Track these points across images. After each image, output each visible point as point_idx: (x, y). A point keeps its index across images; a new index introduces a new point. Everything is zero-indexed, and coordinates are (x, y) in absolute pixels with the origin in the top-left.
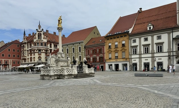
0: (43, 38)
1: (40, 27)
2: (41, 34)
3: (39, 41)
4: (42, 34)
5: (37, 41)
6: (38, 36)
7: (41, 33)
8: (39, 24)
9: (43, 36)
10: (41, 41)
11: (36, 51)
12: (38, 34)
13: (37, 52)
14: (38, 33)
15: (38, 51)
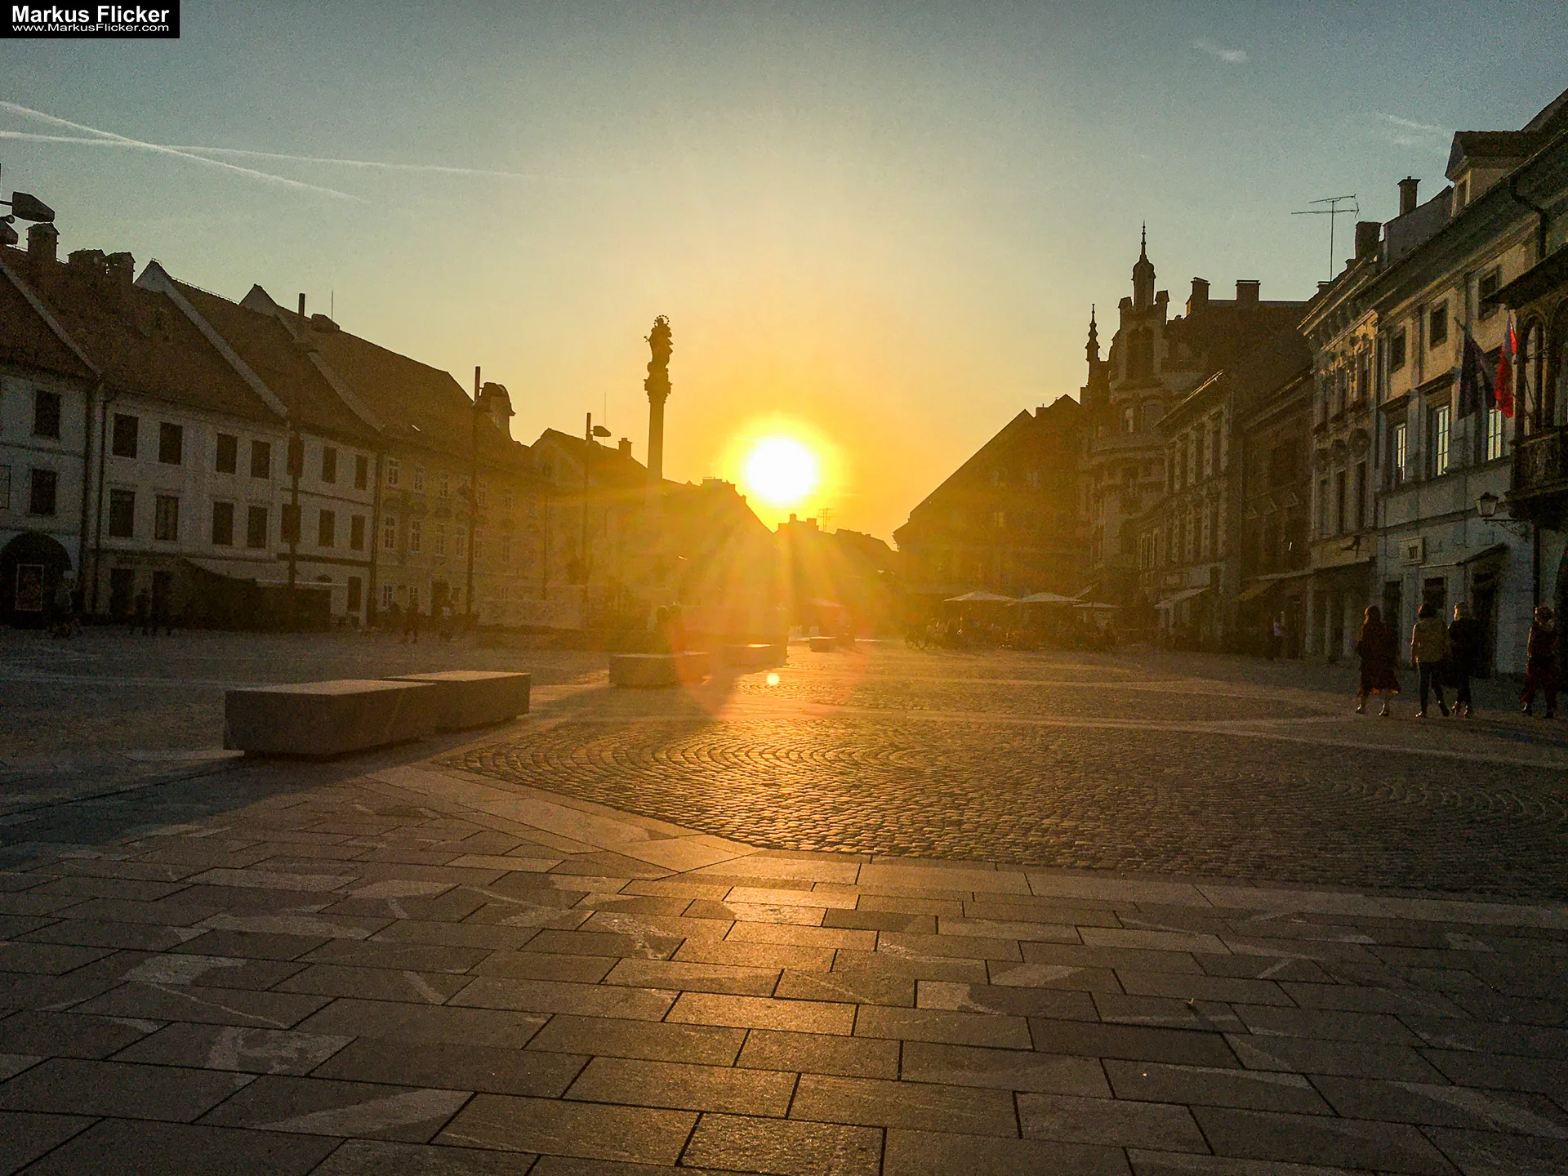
0: (1166, 366)
1: (1144, 272)
2: (1149, 332)
3: (1129, 395)
4: (1158, 332)
5: (1120, 396)
6: (1133, 350)
7: (1151, 323)
8: (1143, 256)
9: (1160, 348)
10: (1143, 393)
11: (1106, 481)
12: (1133, 335)
13: (1114, 487)
14: (1133, 325)
15: (1118, 480)
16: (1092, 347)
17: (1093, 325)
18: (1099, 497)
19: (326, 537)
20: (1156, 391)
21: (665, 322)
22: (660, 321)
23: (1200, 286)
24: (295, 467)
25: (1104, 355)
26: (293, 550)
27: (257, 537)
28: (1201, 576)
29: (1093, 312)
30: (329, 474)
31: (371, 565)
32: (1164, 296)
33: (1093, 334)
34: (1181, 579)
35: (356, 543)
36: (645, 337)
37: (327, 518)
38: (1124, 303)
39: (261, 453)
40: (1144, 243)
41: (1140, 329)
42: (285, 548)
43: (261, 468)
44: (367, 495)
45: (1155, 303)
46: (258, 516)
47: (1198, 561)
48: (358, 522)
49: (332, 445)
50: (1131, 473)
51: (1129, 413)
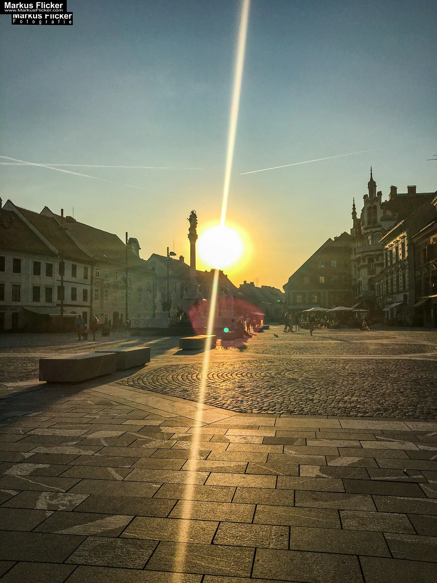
0: (382, 219)
1: (372, 185)
2: (375, 207)
3: (369, 231)
4: (379, 208)
5: (365, 232)
6: (369, 215)
7: (375, 203)
8: (371, 179)
9: (380, 214)
10: (374, 230)
11: (362, 263)
12: (369, 208)
13: (365, 266)
14: (368, 205)
15: (366, 263)
16: (354, 213)
17: (354, 205)
18: (359, 269)
19: (74, 297)
20: (378, 229)
21: (195, 213)
22: (192, 212)
23: (394, 189)
24: (62, 271)
25: (358, 216)
26: (62, 302)
27: (49, 299)
28: (401, 297)
29: (354, 201)
30: (74, 274)
31: (90, 307)
32: (380, 193)
33: (354, 209)
34: (393, 299)
35: (85, 298)
36: (187, 219)
37: (74, 290)
38: (365, 197)
39: (49, 268)
40: (371, 174)
41: (372, 206)
42: (60, 302)
43: (49, 273)
44: (88, 281)
45: (377, 196)
46: (49, 290)
47: (398, 292)
48: (85, 292)
49: (75, 263)
50: (371, 260)
51: (370, 237)
